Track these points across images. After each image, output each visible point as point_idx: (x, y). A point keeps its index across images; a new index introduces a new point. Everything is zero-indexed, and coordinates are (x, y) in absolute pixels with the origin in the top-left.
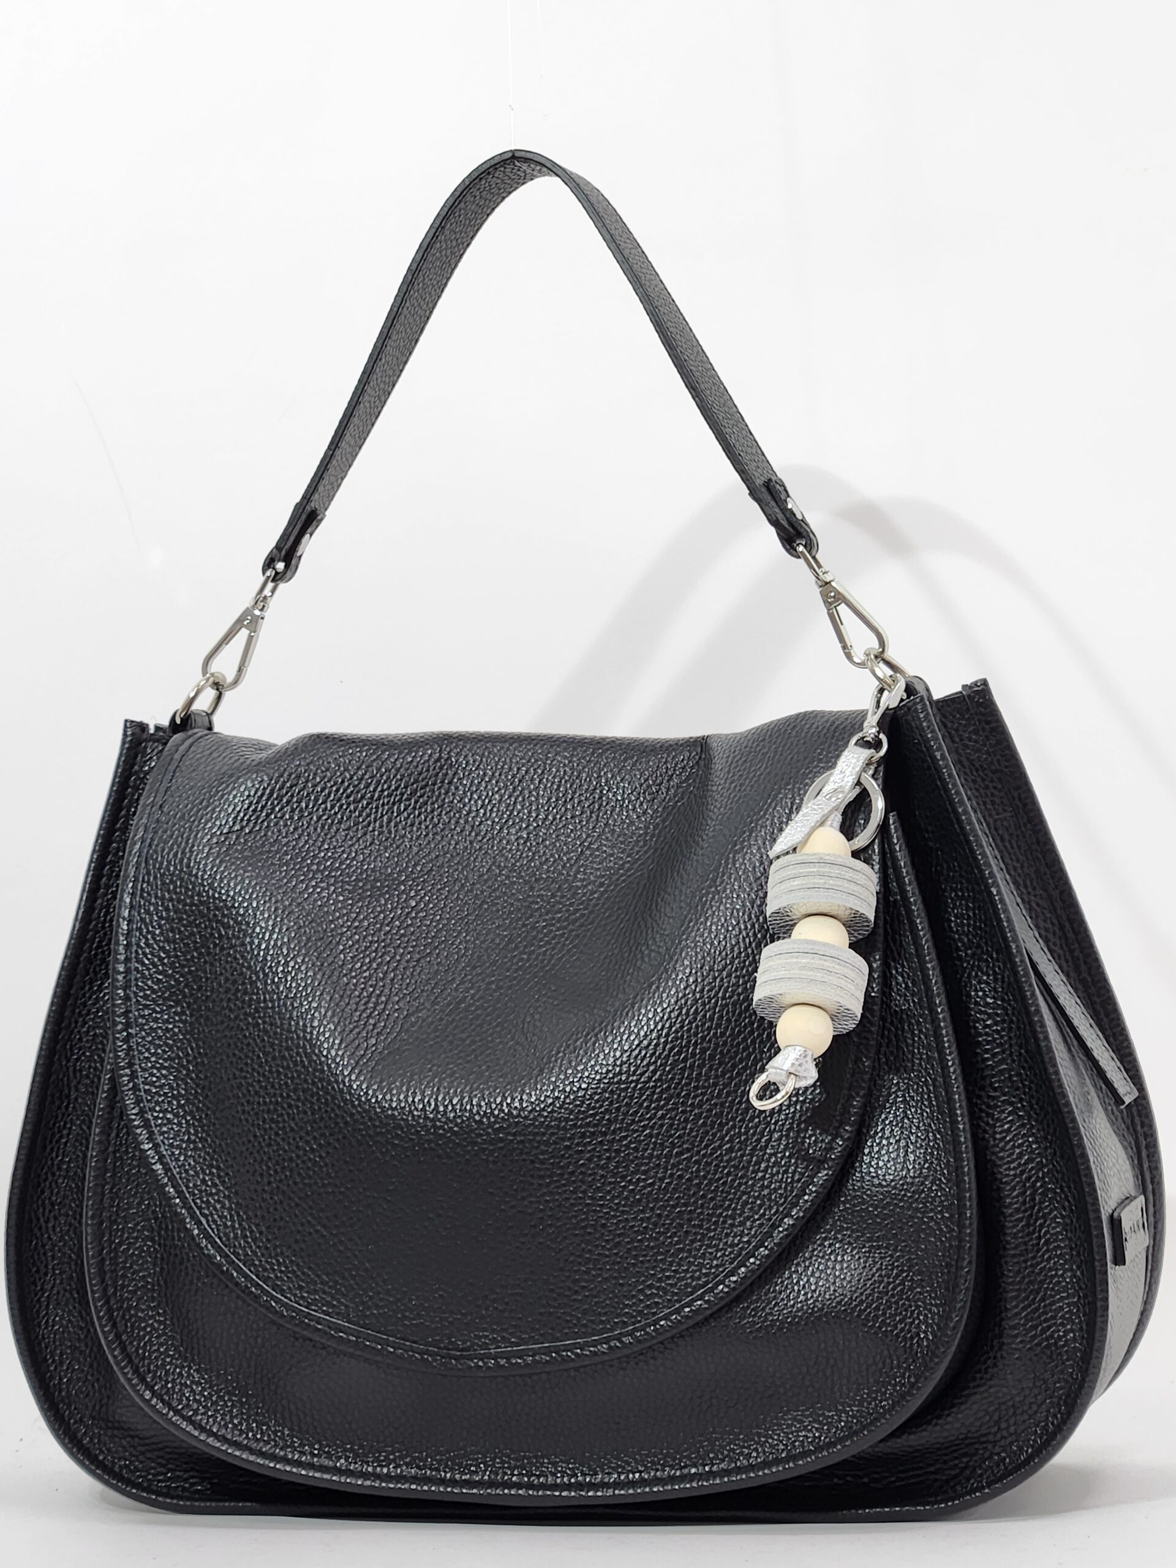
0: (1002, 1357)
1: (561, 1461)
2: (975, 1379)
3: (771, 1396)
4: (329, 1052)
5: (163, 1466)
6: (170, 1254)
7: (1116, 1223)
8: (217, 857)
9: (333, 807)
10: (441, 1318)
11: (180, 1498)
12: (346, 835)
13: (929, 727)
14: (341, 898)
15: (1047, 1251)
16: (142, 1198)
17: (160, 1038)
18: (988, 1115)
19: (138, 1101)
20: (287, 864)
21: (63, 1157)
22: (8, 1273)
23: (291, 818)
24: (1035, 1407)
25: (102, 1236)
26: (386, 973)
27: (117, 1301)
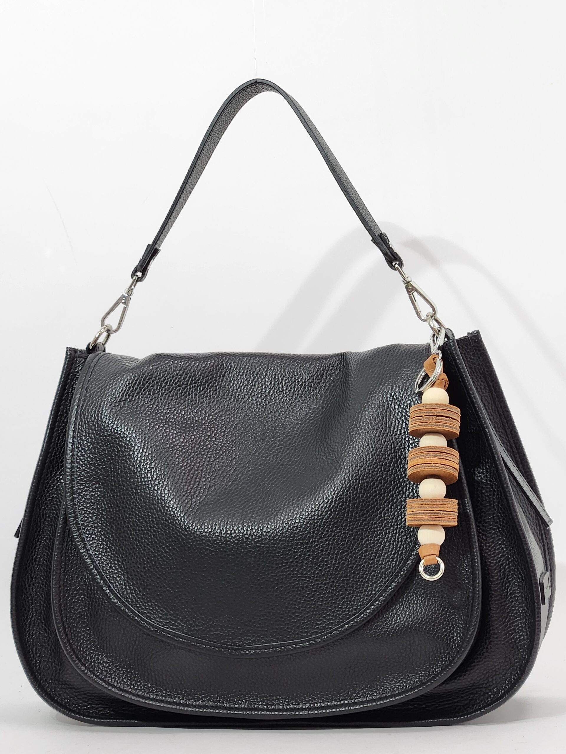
0: (491, 648)
1: (282, 698)
2: (477, 658)
3: (383, 666)
4: (173, 506)
5: (86, 702)
6: (93, 601)
7: (542, 585)
8: (116, 413)
9: (169, 389)
10: (228, 631)
11: (95, 718)
12: (176, 402)
13: (457, 353)
14: (175, 432)
15: (511, 598)
16: (78, 575)
17: (88, 499)
19: (79, 529)
20: (149, 416)
21: (37, 555)
22: (12, 611)
23: (150, 394)
24: (505, 671)
25: (60, 593)
26: (198, 467)
27: (68, 624)
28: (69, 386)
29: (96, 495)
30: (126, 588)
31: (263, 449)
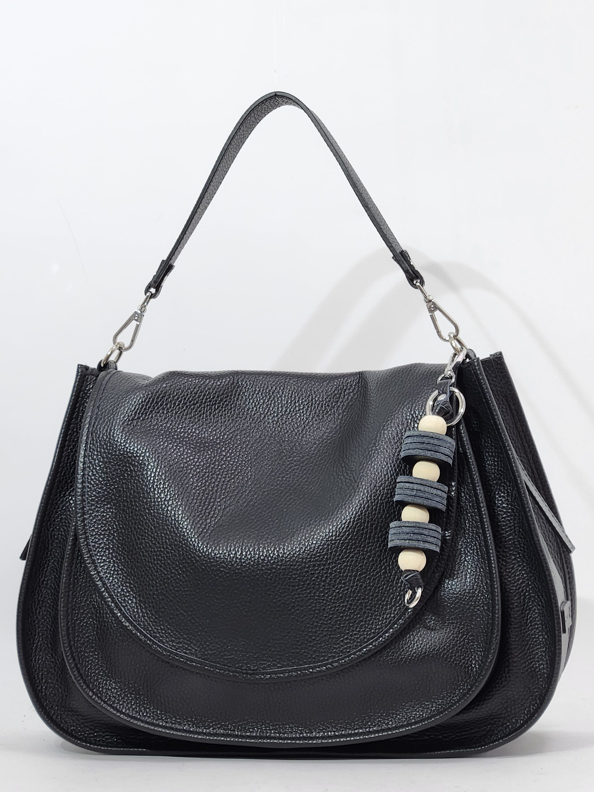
0: (509, 676)
1: (295, 726)
2: (496, 687)
3: (400, 694)
4: (187, 527)
5: (93, 730)
6: (102, 625)
7: (563, 613)
8: (128, 431)
9: (183, 407)
10: (243, 655)
11: (102, 746)
12: (190, 421)
13: (480, 373)
14: (190, 451)
15: (531, 626)
16: (87, 598)
17: (100, 520)
18: (503, 560)
19: (89, 551)
20: (162, 435)
21: (45, 577)
22: (18, 635)
23: (163, 413)
24: (524, 701)
25: (68, 616)
26: (213, 488)
27: (75, 648)
28: (80, 404)
29: (108, 516)
30: (137, 611)
31: (280, 469)
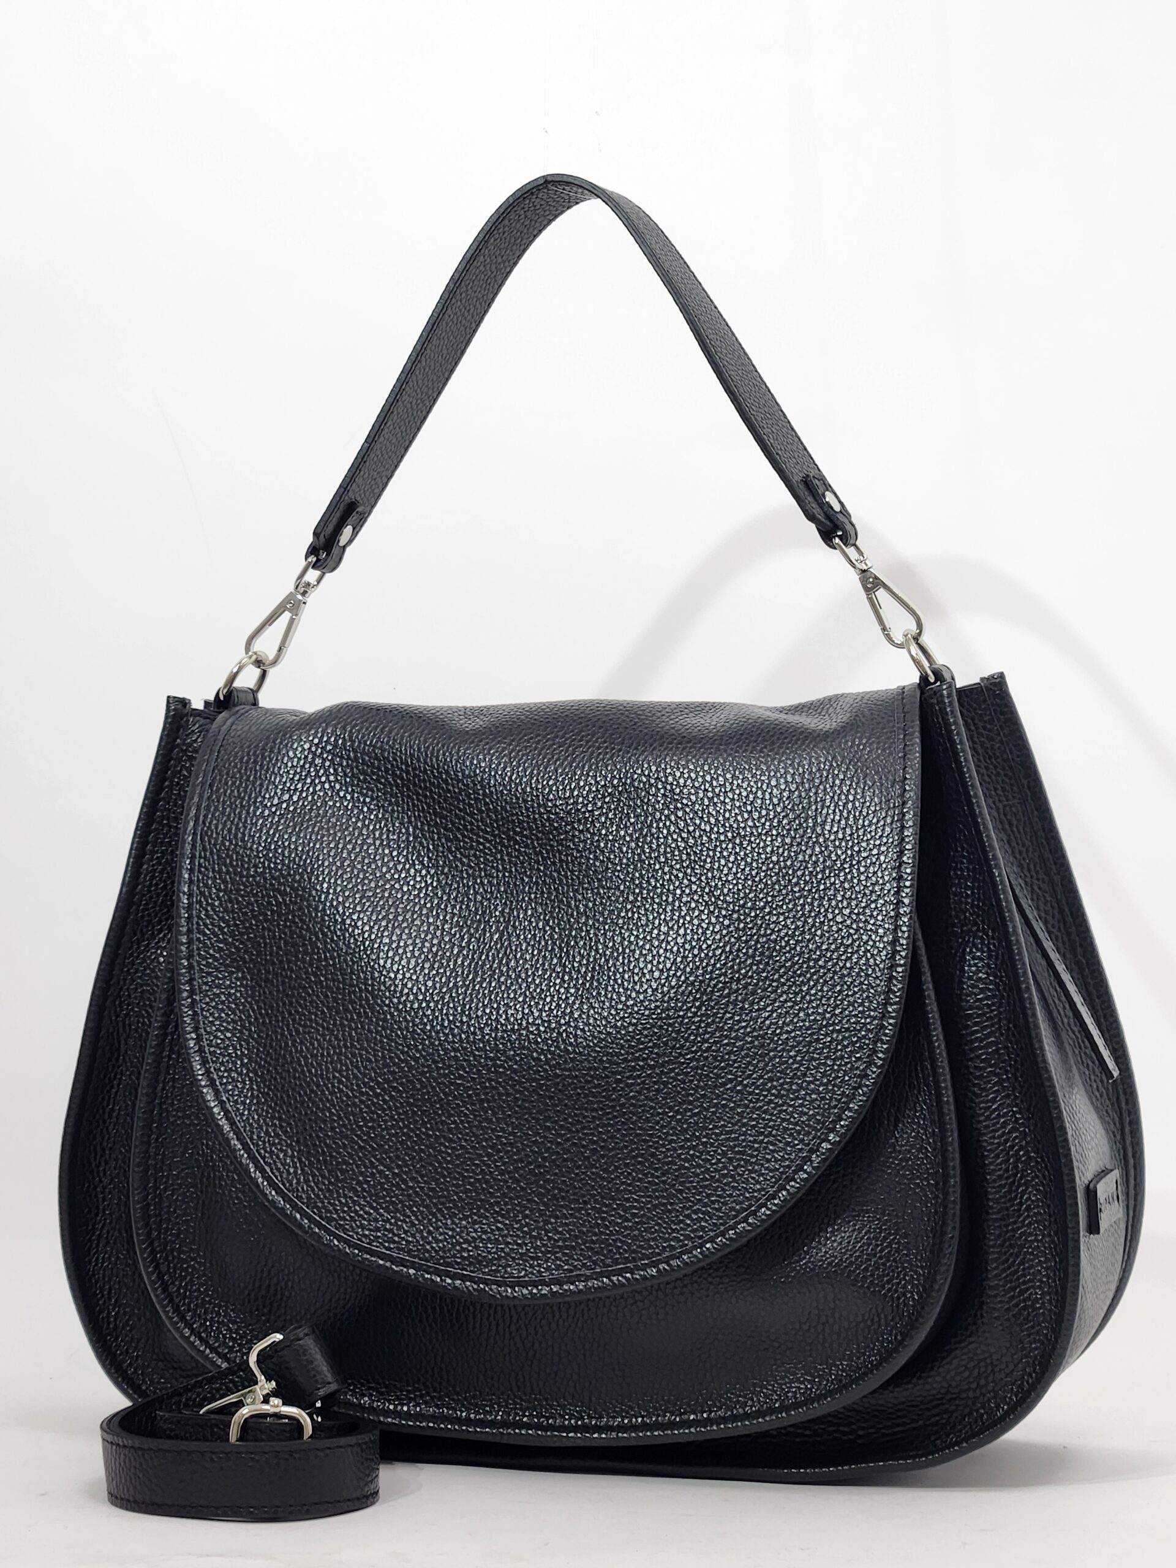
0: (982, 1316)
1: (570, 1404)
2: (956, 1335)
3: (766, 1349)
17: (223, 1002)
18: (974, 1085)
21: (114, 1105)
24: (1011, 1366)
25: (149, 1181)
27: (161, 1244)
29: (238, 994)
